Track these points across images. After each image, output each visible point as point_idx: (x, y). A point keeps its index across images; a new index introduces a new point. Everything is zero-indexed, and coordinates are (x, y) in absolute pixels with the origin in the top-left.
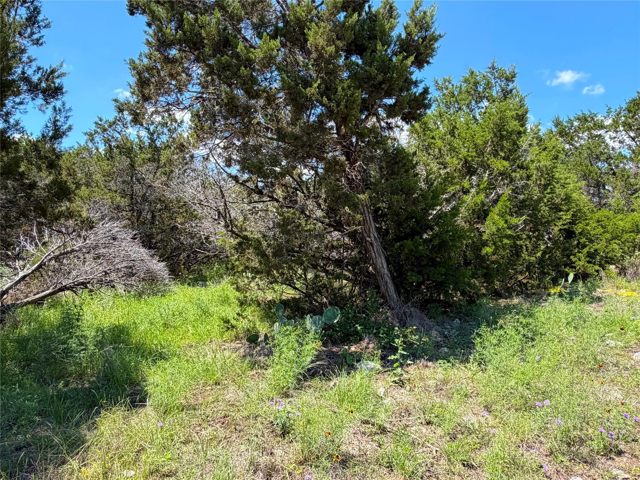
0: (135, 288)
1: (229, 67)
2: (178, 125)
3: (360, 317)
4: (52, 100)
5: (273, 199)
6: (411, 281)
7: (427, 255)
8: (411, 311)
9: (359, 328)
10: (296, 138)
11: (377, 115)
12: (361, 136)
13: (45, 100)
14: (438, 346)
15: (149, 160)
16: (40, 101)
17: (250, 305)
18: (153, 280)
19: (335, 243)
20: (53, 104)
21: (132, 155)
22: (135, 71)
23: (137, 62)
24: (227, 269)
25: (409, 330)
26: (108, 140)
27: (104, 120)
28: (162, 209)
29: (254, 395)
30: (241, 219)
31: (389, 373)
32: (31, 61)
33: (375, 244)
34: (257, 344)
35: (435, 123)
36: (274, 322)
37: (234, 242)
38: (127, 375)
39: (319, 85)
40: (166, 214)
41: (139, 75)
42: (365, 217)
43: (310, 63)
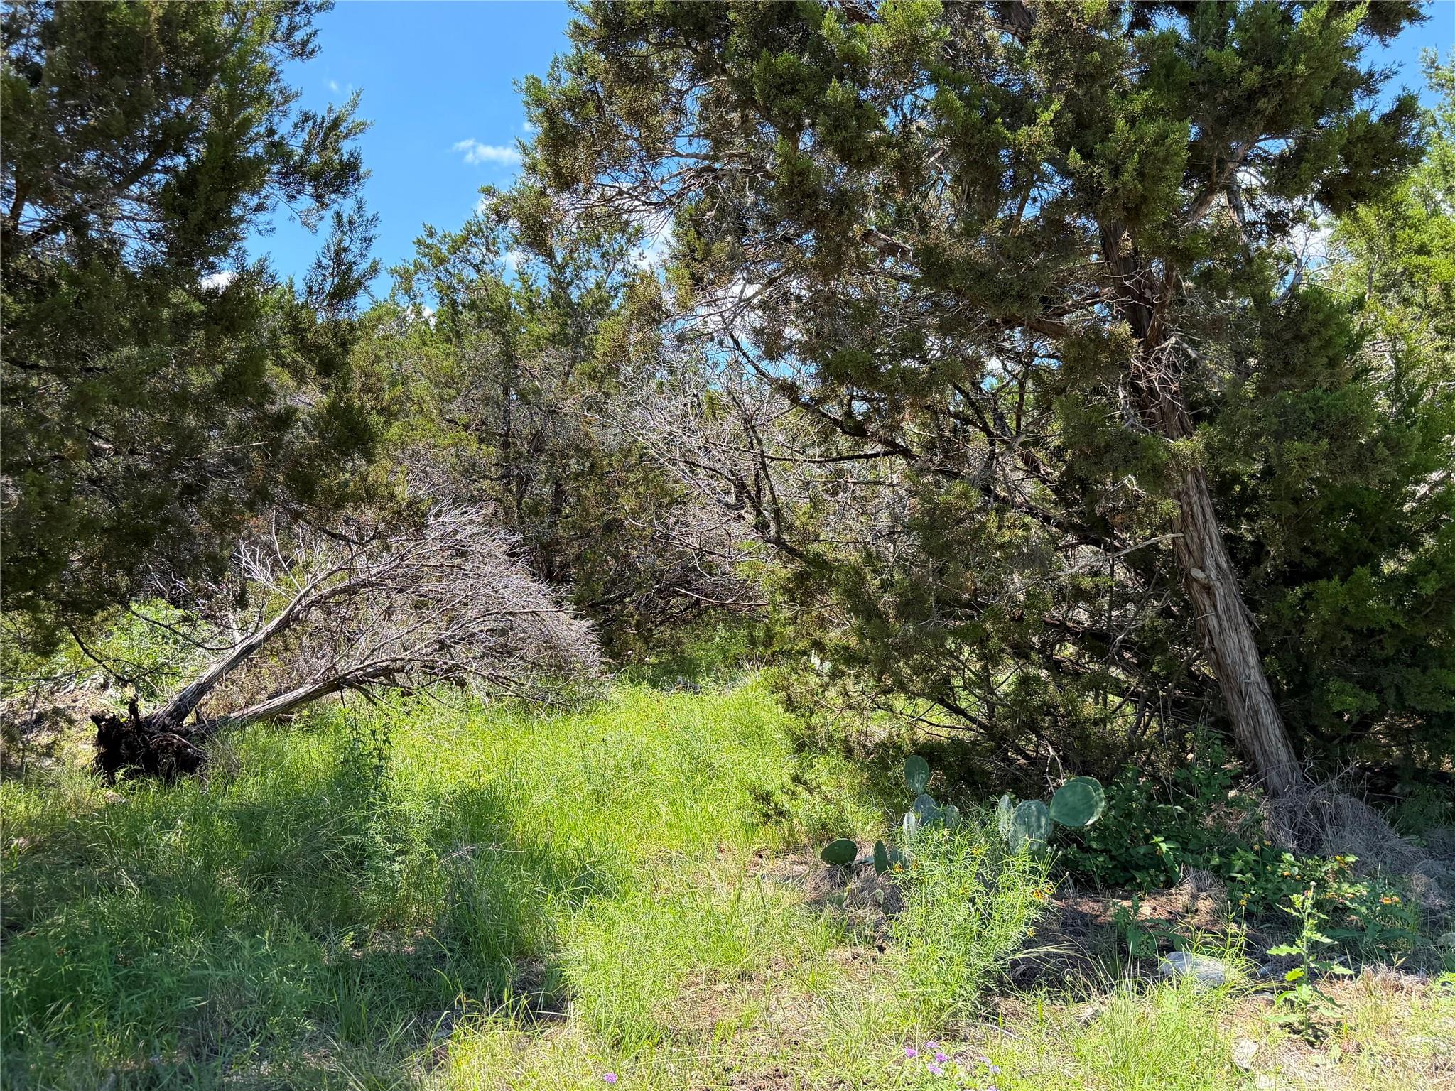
0: (513, 687)
1: (794, 82)
2: (629, 241)
3: (1166, 813)
4: (333, 196)
5: (893, 449)
6: (1337, 708)
7: (1393, 626)
8: (1337, 806)
9: (1164, 847)
10: (982, 275)
11: (1231, 189)
12: (1182, 258)
13: (319, 197)
14: (1434, 924)
15: (552, 340)
16: (306, 202)
17: (824, 751)
18: (560, 668)
19: (1086, 583)
20: (336, 207)
21: (508, 328)
22: (540, 110)
23: (546, 83)
24: (753, 642)
25: (1330, 866)
26: (449, 287)
27: (440, 233)
28: (582, 474)
29: (854, 1021)
30: (805, 505)
31: (1268, 996)
32: (286, 101)
33: (1220, 590)
34: (852, 871)
35: (1426, 197)
36: (902, 810)
37: (781, 570)
38: (511, 930)
39: (1058, 115)
40: (590, 489)
41: (550, 119)
42: (1190, 504)
43: (1031, 50)
